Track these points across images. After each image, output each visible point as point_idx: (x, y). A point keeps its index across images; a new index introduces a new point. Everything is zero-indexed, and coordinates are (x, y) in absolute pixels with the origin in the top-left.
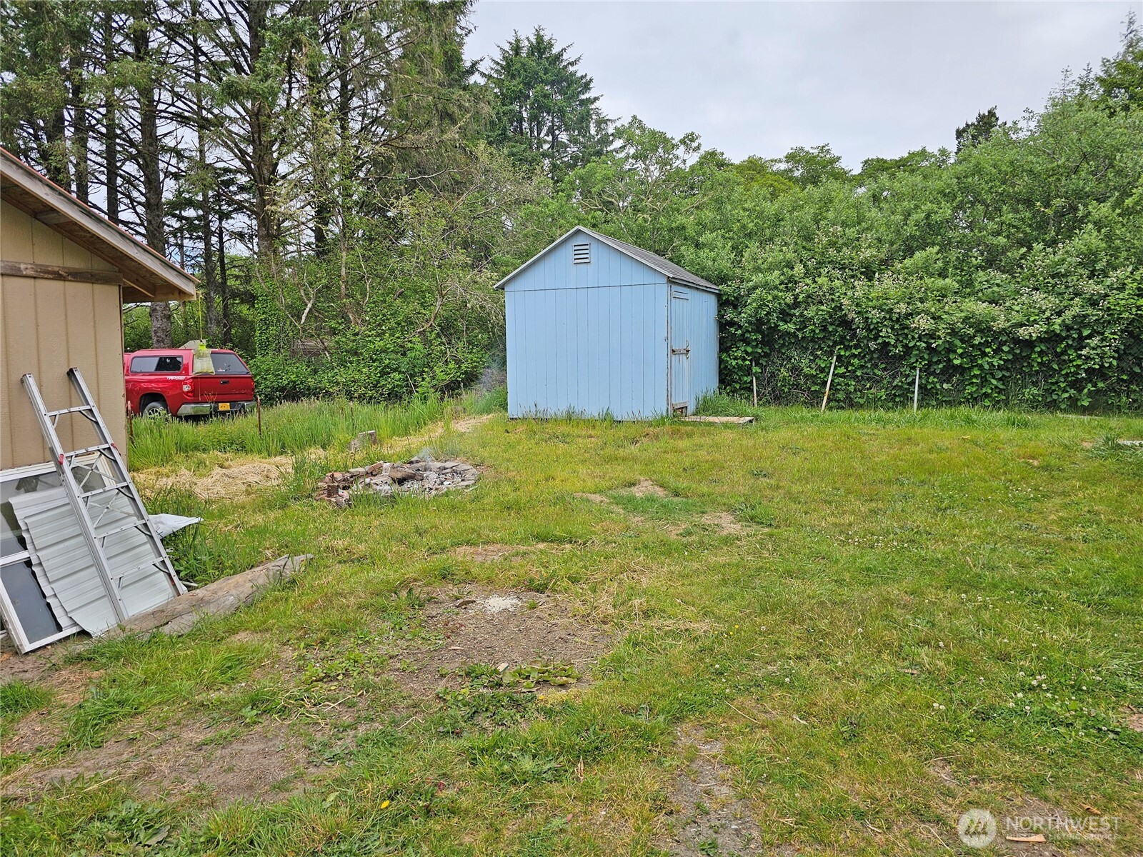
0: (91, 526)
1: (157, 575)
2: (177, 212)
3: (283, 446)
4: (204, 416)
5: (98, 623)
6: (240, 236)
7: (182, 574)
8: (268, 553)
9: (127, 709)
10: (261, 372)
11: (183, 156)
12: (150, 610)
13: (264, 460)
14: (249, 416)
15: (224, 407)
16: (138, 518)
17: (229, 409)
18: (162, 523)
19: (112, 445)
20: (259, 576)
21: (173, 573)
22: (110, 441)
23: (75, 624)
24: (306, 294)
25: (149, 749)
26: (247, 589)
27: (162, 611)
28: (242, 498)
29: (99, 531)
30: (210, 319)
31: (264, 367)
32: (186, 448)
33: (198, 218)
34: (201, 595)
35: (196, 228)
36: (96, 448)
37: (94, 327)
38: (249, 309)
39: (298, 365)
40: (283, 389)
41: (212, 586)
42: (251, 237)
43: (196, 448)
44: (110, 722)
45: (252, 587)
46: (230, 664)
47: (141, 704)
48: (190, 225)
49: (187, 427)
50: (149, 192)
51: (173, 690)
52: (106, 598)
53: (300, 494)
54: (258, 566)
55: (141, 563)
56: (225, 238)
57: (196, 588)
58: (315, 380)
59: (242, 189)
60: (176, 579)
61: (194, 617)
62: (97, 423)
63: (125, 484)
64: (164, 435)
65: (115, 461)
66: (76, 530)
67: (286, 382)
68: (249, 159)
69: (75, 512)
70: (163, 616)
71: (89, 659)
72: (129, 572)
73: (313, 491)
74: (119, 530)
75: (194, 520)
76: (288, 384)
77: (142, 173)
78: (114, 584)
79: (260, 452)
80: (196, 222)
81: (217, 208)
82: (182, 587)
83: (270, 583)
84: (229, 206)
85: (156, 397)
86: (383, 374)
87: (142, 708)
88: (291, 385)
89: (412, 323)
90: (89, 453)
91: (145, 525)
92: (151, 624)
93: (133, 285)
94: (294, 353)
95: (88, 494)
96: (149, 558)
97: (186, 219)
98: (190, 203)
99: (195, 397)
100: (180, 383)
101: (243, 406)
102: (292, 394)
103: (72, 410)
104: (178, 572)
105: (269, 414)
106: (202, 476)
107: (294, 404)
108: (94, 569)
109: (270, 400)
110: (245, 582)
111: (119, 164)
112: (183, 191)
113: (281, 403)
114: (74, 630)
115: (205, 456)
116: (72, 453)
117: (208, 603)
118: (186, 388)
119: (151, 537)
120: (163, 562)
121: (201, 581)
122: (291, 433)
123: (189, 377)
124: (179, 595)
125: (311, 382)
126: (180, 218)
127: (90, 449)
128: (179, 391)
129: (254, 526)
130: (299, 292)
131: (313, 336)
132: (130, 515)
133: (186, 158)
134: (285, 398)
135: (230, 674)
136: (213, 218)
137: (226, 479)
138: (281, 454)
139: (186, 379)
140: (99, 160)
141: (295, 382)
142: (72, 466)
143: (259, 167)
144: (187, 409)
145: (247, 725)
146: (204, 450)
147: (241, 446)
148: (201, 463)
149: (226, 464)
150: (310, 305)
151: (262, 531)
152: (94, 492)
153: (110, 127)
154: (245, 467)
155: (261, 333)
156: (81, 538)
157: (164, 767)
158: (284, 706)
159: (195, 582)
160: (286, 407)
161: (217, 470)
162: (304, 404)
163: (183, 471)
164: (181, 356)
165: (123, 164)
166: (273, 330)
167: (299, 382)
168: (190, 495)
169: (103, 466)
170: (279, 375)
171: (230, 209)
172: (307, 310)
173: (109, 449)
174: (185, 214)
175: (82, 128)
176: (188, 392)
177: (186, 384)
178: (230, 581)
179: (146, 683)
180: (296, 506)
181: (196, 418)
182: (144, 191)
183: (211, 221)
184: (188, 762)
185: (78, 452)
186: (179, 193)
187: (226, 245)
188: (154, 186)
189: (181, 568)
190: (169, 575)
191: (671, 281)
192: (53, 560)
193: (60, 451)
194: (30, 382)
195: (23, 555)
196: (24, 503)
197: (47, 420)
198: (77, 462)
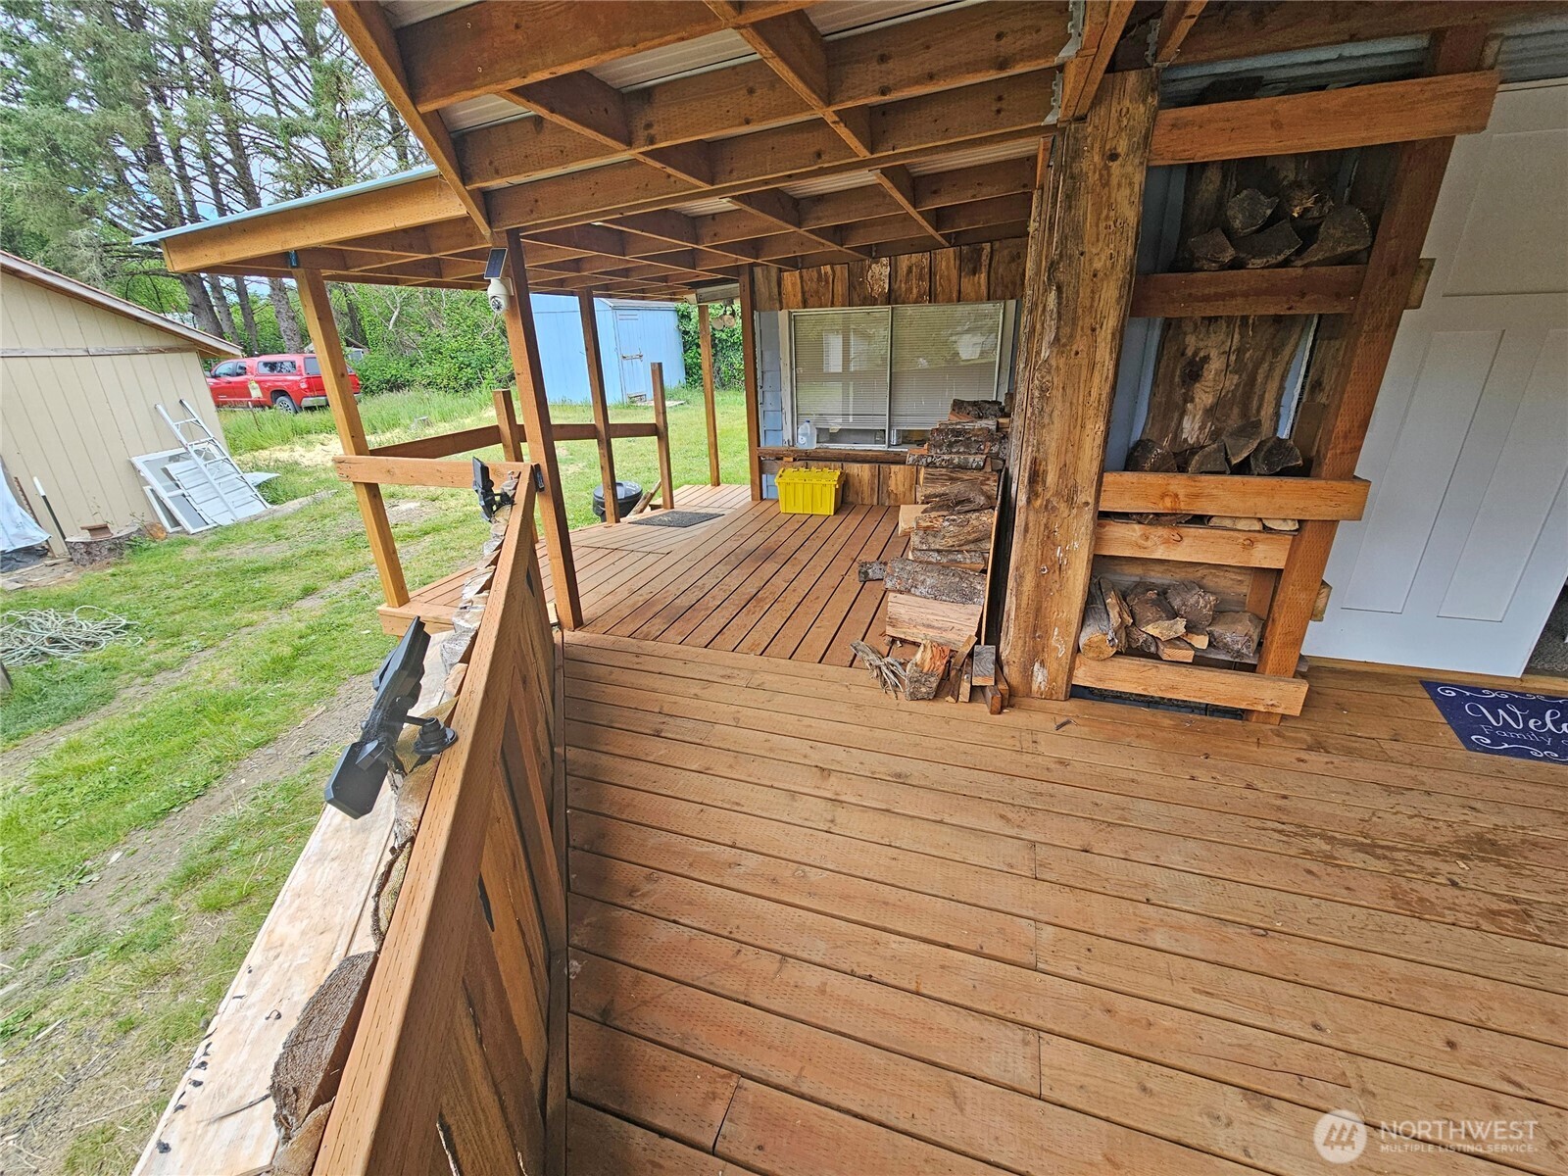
0: (211, 478)
1: (254, 501)
5: (227, 521)
16: (237, 474)
18: (257, 477)
19: (214, 438)
22: (212, 436)
23: (215, 522)
29: (216, 480)
32: (301, 432)
37: (188, 375)
43: (309, 432)
52: (228, 511)
55: (244, 497)
60: (266, 503)
62: (203, 427)
63: (225, 457)
65: (218, 446)
66: (204, 480)
69: (201, 471)
72: (239, 500)
74: (227, 480)
78: (231, 505)
82: (268, 506)
85: (282, 393)
86: (461, 369)
89: (479, 326)
90: (201, 443)
91: (243, 478)
93: (205, 350)
95: (206, 462)
96: (248, 494)
103: (187, 421)
106: (309, 451)
108: (218, 498)
114: (215, 524)
116: (193, 443)
118: (303, 386)
119: (247, 484)
120: (257, 496)
127: (202, 441)
128: (298, 388)
132: (232, 473)
139: (304, 379)
142: (194, 449)
144: (306, 402)
146: (314, 433)
148: (310, 443)
149: (326, 442)
150: (396, 313)
152: (210, 461)
156: (208, 484)
161: (319, 446)
164: (295, 361)
172: (395, 316)
176: (305, 388)
177: (304, 382)
181: (311, 409)
185: (196, 442)
189: (267, 497)
190: (261, 500)
191: (614, 308)
192: (196, 495)
193: (185, 442)
194: (160, 407)
195: (179, 492)
196: (174, 468)
197: (175, 428)
198: (195, 447)
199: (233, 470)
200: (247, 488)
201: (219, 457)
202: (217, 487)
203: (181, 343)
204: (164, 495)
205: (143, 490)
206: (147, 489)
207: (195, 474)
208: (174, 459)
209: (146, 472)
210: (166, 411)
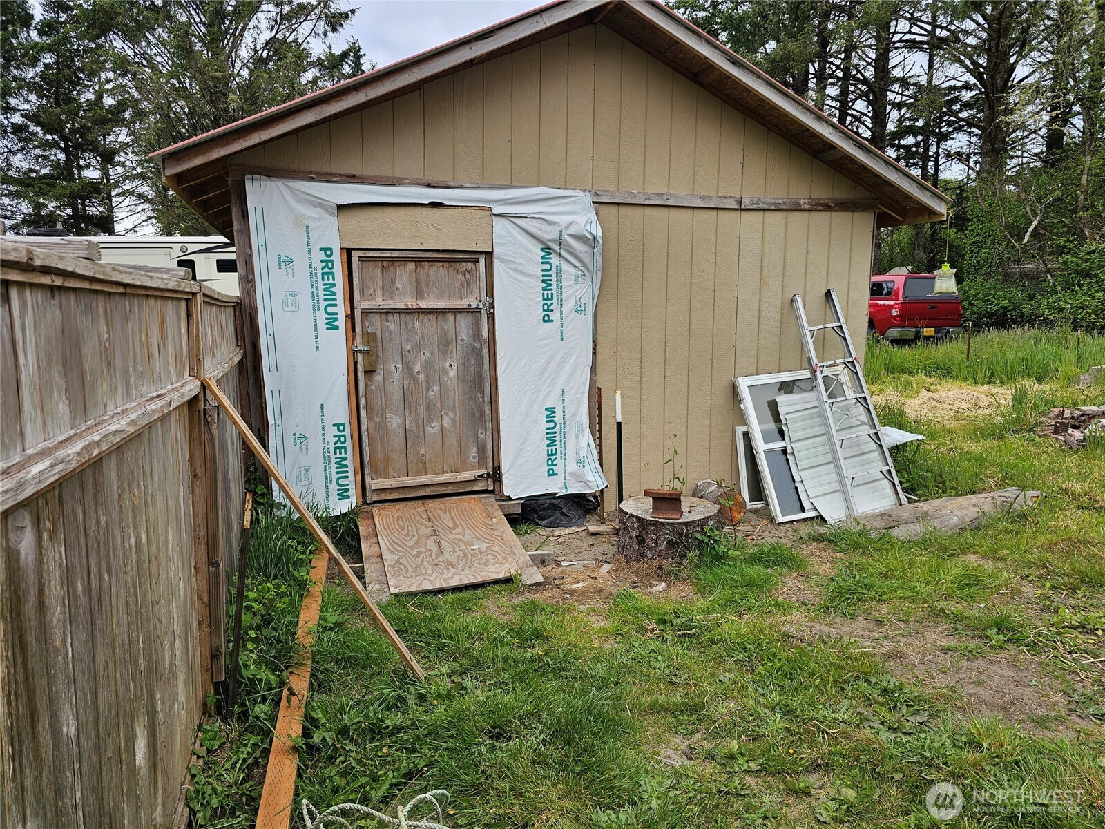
0: (834, 428)
1: (881, 482)
2: (896, 142)
3: (992, 376)
4: (911, 340)
5: (833, 512)
6: (959, 156)
7: (904, 485)
8: (991, 482)
9: (872, 594)
10: (968, 297)
11: (909, 84)
12: (878, 511)
13: (971, 388)
14: (954, 342)
15: (928, 332)
16: (870, 426)
17: (933, 334)
18: (888, 435)
19: (855, 359)
20: (983, 503)
21: (897, 483)
22: (854, 356)
23: (815, 509)
24: (1032, 210)
25: (896, 635)
26: (972, 513)
27: (889, 515)
28: (950, 424)
29: (839, 432)
30: (919, 245)
31: (973, 292)
32: (894, 370)
33: (917, 144)
34: (925, 509)
35: (914, 155)
36: (842, 361)
37: (850, 251)
38: (956, 233)
39: (1012, 289)
40: (991, 315)
41: (936, 503)
42: (969, 156)
43: (903, 371)
44: (859, 600)
45: (978, 512)
46: (968, 582)
47: (884, 593)
48: (909, 153)
49: (895, 350)
50: (875, 126)
51: (913, 589)
52: (840, 493)
53: (1019, 426)
54: (979, 493)
55: (870, 468)
56: (941, 162)
57: (915, 501)
58: (1032, 305)
59: (966, 106)
60: (899, 489)
61: (919, 528)
62: (845, 339)
63: (863, 395)
64: (875, 356)
65: (857, 374)
66: (821, 430)
67: (996, 308)
68: (982, 70)
69: (822, 415)
70: (889, 521)
71: (830, 541)
72: (861, 474)
73: (1036, 425)
74: (855, 435)
75: (916, 437)
76: (998, 310)
77: (870, 108)
78: (848, 482)
79: (966, 379)
80: (914, 149)
81: (937, 130)
82: (904, 500)
83: (997, 512)
84: (950, 126)
87: (884, 597)
88: (1001, 311)
90: (836, 365)
91: (877, 434)
92: (880, 524)
93: (886, 210)
94: (1007, 276)
95: (833, 400)
96: (877, 465)
97: (904, 147)
98: (911, 131)
99: (902, 321)
100: (890, 307)
101: (949, 331)
102: (1002, 320)
103: (827, 326)
104: (901, 483)
105: (978, 341)
106: (909, 397)
107: (1004, 333)
108: (832, 465)
109: (978, 327)
110: (969, 505)
111: (850, 104)
112: (905, 120)
113: (989, 330)
114: (813, 514)
115: (911, 378)
116: (824, 364)
117: (932, 517)
118: (894, 313)
119: (881, 446)
120: (889, 471)
121: (923, 496)
122: (1002, 362)
123: (898, 302)
124: (901, 504)
125: (1026, 308)
126: (898, 147)
127: (838, 361)
128: (888, 315)
129: (967, 453)
130: (1024, 208)
131: (1034, 257)
132: (864, 424)
133: (912, 85)
134: (992, 325)
135: (968, 591)
136: (933, 141)
137: (933, 402)
138: (989, 383)
139: (896, 304)
140: (834, 104)
141: (1006, 308)
142: (823, 374)
143: (992, 77)
144: (894, 332)
145: (992, 647)
146: (910, 373)
147: (946, 371)
148: (907, 385)
149: (933, 387)
150: (1035, 222)
151: (980, 460)
152: (838, 399)
153: (846, 71)
154: (952, 393)
155: (972, 257)
156: (824, 438)
157: (913, 657)
158: (1033, 641)
159: (916, 495)
160: (995, 335)
161: (924, 393)
162: (1017, 331)
163: (890, 390)
164: (893, 282)
165: (853, 104)
166: (985, 253)
167: (1011, 308)
168: (902, 414)
169: (845, 377)
170: (989, 300)
171: (950, 129)
172: (1032, 227)
173: (852, 362)
174: (903, 142)
175: (822, 78)
176: (896, 316)
177: (896, 308)
178: (953, 502)
179: (886, 576)
180: (1014, 440)
182: (870, 126)
183: (930, 145)
184: (936, 660)
185: (828, 363)
186: (900, 121)
187: (941, 168)
188: (879, 118)
189: (904, 480)
190: (893, 484)
192: (803, 452)
193: (815, 361)
194: (799, 300)
195: (781, 444)
196: (785, 402)
197: (808, 334)
198: (827, 372)
199: (864, 418)
200: (877, 454)
201: (850, 393)
202: (838, 444)
203: (859, 194)
204: (760, 445)
205: (733, 432)
206: (740, 430)
207: (810, 417)
208: (786, 387)
209: (748, 405)
210: (804, 305)
